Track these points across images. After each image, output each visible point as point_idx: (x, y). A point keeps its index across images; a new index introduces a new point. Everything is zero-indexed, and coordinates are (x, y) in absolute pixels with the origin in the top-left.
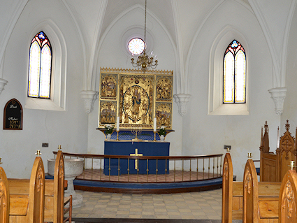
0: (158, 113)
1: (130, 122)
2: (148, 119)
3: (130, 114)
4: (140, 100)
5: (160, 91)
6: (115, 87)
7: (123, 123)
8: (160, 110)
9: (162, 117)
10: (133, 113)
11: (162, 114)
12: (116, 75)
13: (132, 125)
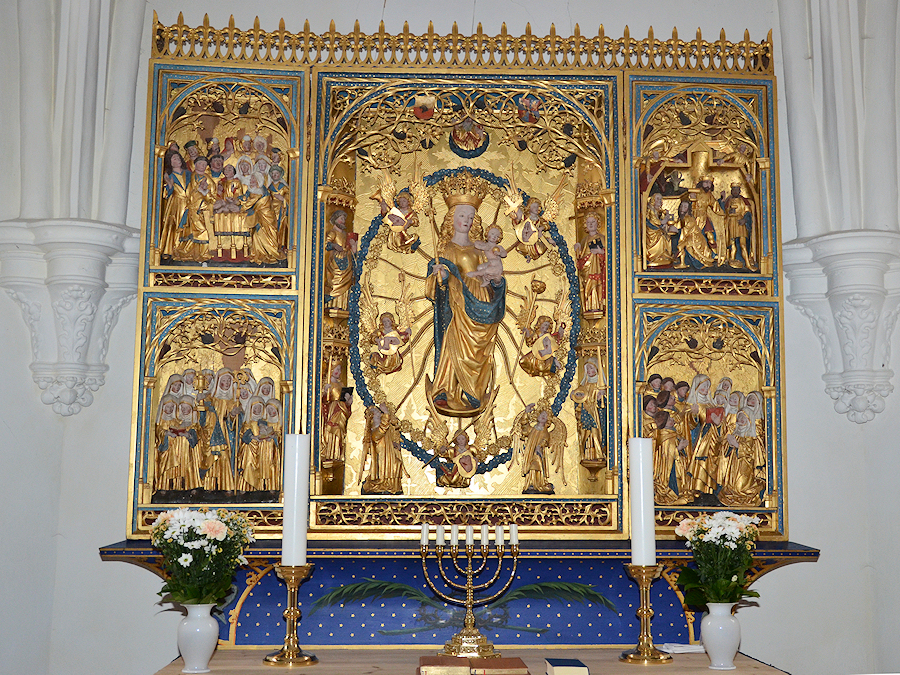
0: (660, 401)
1: (420, 482)
2: (571, 456)
3: (416, 411)
4: (498, 290)
5: (670, 205)
6: (282, 181)
7: (352, 490)
8: (679, 373)
9: (699, 426)
10: (441, 403)
11: (697, 402)
12: (288, 84)
13: (433, 510)
